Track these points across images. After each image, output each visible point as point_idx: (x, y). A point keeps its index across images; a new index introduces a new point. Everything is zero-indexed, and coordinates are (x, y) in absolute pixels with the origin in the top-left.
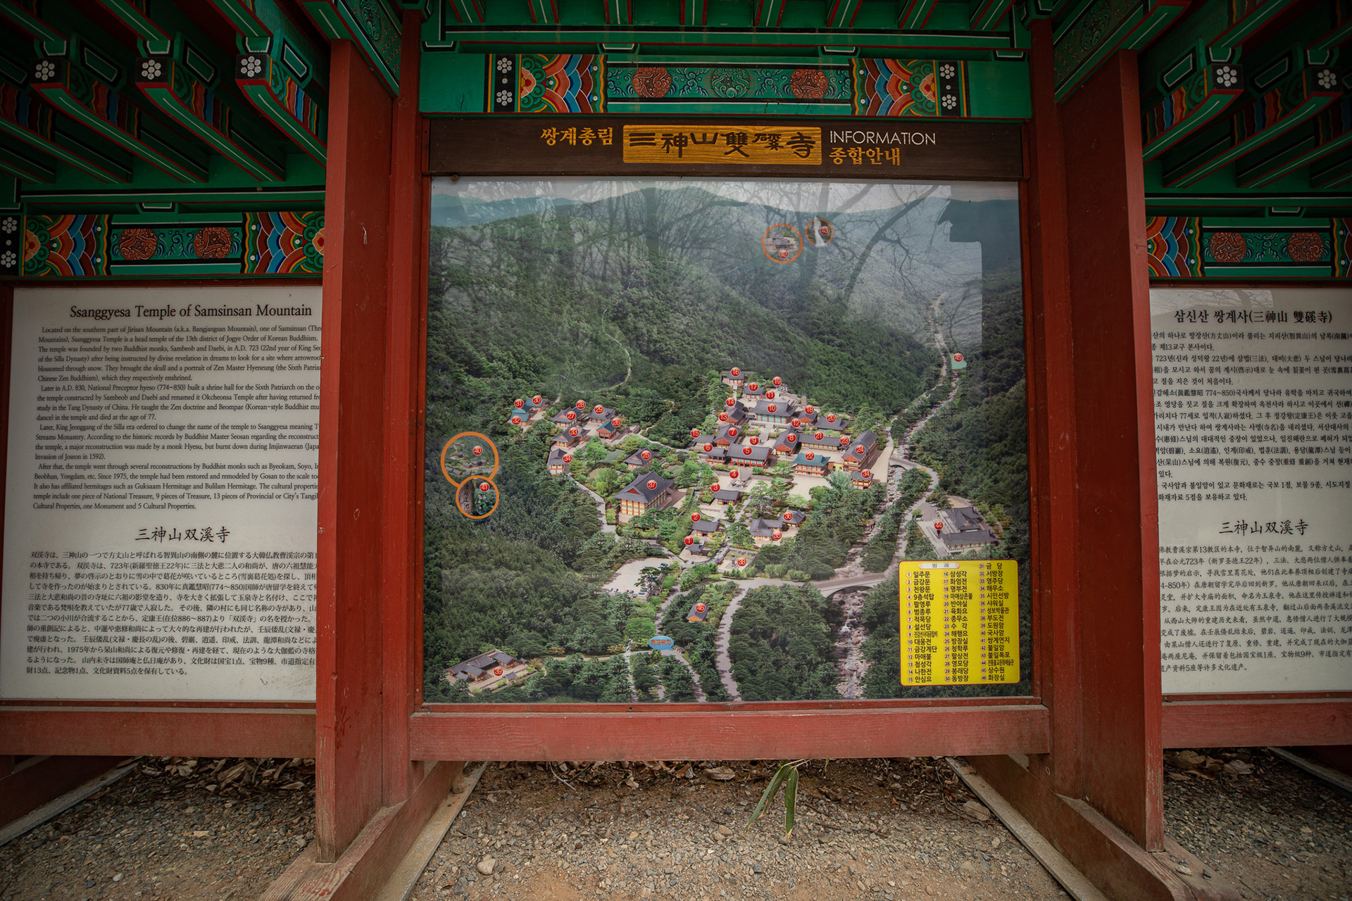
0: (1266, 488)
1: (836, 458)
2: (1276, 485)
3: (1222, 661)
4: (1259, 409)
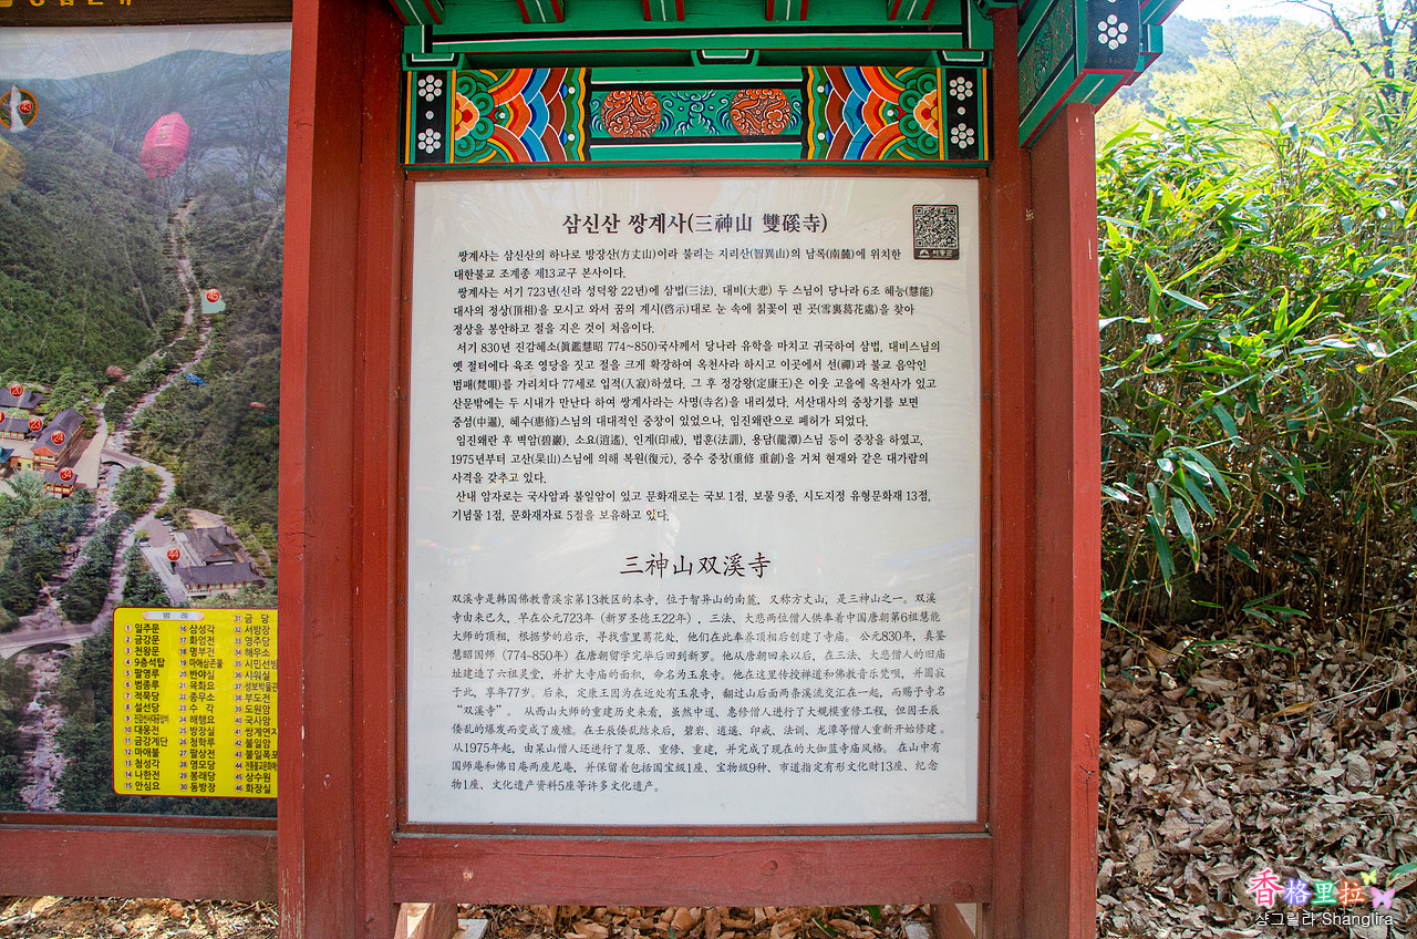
0: (702, 500)
1: (23, 450)
2: (720, 496)
3: (619, 777)
4: (696, 371)
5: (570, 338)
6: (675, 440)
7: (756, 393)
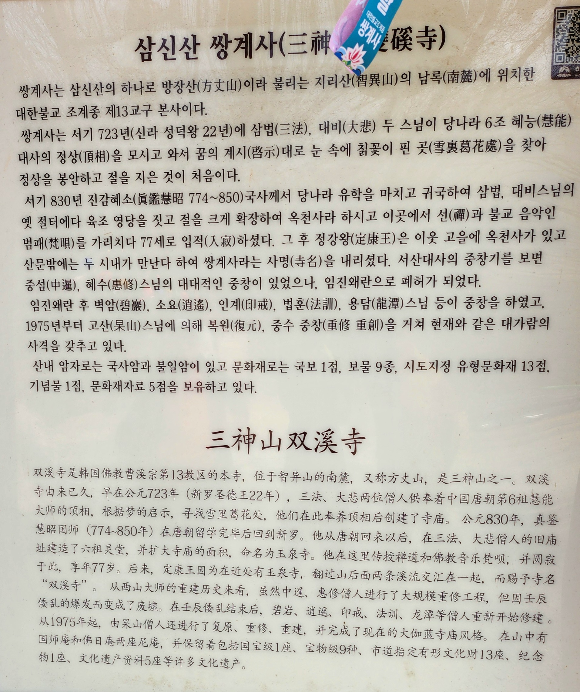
0: (293, 371)
2: (312, 367)
3: (206, 653)
4: (288, 226)
5: (148, 189)
6: (263, 305)
7: (354, 250)
